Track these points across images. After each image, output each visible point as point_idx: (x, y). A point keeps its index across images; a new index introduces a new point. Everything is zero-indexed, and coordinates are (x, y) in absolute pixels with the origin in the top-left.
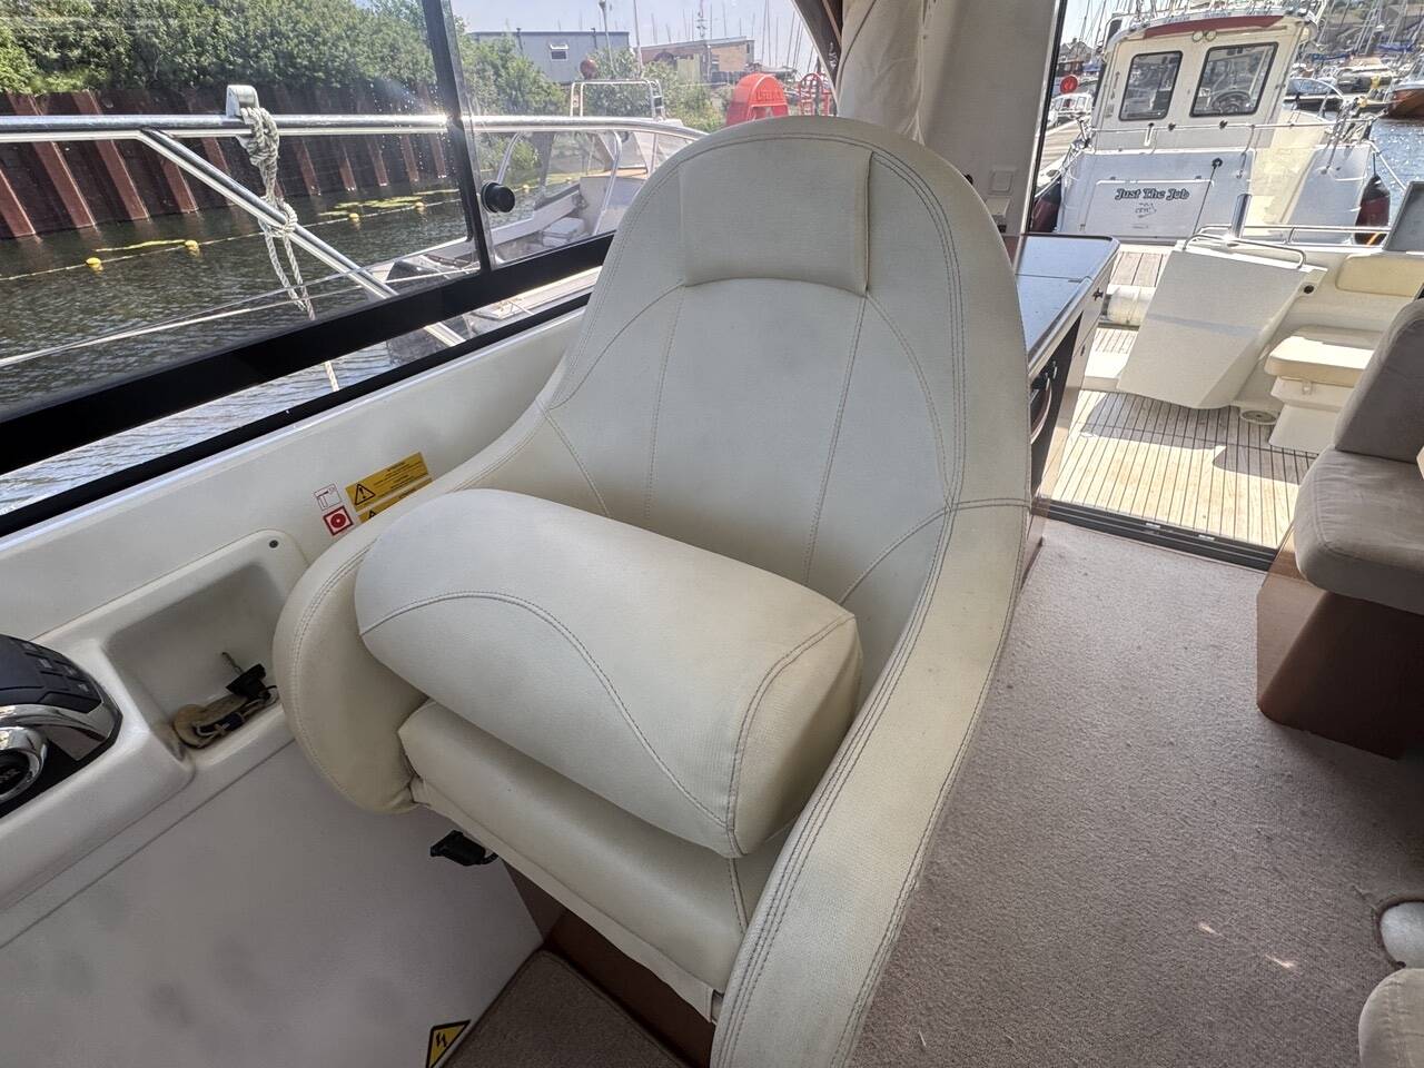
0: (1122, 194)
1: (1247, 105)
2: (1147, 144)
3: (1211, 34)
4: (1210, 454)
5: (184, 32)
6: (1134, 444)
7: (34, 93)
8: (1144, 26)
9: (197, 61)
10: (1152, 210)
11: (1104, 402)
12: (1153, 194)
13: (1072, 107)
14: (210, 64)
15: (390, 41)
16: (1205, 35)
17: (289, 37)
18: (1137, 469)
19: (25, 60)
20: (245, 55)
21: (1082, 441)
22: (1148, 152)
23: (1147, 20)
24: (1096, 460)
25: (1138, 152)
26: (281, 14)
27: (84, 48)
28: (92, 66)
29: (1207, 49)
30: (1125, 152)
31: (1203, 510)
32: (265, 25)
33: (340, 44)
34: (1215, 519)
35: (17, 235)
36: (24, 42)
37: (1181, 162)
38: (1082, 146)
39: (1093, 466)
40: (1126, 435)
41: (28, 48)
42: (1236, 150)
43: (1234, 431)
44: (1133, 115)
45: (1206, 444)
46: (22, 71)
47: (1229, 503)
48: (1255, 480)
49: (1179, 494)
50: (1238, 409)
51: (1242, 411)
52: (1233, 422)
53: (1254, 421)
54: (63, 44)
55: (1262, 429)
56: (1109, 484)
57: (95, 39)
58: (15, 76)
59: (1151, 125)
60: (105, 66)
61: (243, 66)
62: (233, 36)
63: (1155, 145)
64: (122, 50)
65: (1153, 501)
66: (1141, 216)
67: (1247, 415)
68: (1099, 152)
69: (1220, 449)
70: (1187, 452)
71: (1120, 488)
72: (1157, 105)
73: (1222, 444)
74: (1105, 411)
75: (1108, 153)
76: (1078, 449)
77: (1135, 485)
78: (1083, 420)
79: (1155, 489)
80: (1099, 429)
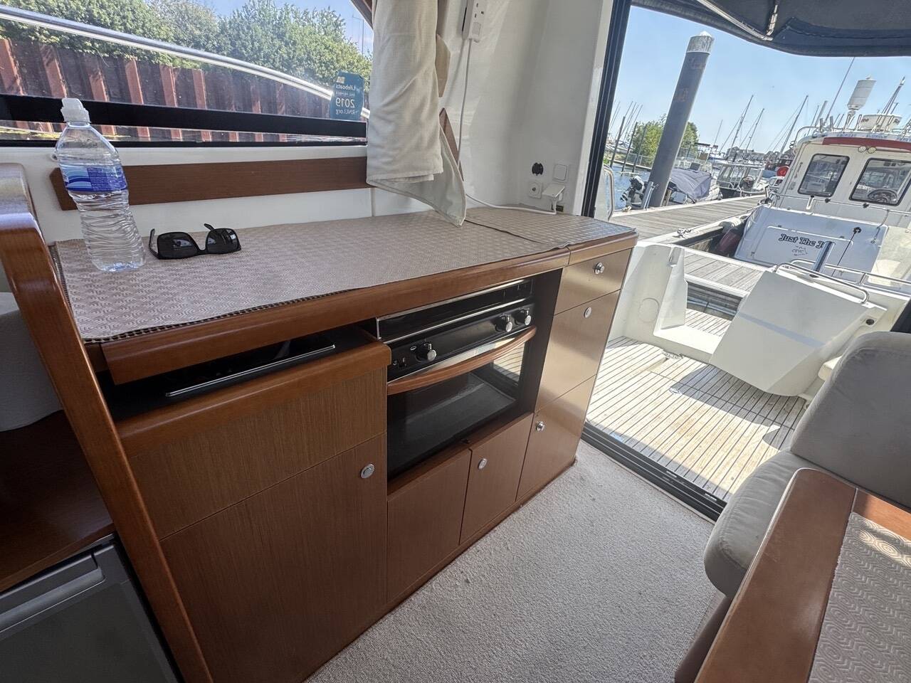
0: (785, 238)
1: (895, 200)
2: (808, 208)
3: (872, 149)
4: (764, 430)
6: (707, 406)
8: (823, 136)
10: (804, 252)
11: (702, 370)
12: (806, 241)
16: (867, 149)
17: (316, 62)
21: (668, 394)
22: (809, 214)
23: (825, 132)
25: (801, 212)
29: (868, 158)
30: (791, 211)
31: (734, 472)
37: (831, 225)
39: (665, 415)
40: (704, 398)
42: (874, 224)
43: (793, 417)
44: (808, 191)
45: (765, 420)
49: (721, 455)
50: (805, 401)
51: (807, 403)
52: (794, 410)
62: (285, 56)
63: (813, 210)
66: (796, 255)
69: (775, 427)
70: (746, 423)
73: (778, 424)
74: (699, 377)
76: (661, 399)
77: (689, 438)
78: (678, 379)
79: (704, 446)
80: (686, 388)
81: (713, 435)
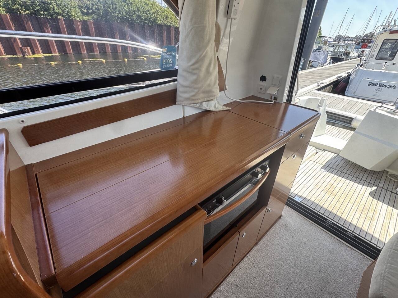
0: (371, 84)
2: (383, 68)
4: (369, 190)
5: (116, 8)
6: (340, 178)
7: (79, 20)
8: (390, 30)
9: (117, 15)
10: (381, 91)
11: (335, 158)
12: (382, 85)
13: (364, 53)
14: (120, 16)
15: (166, 15)
17: (141, 12)
18: (337, 190)
19: (79, 12)
20: (129, 15)
21: (320, 172)
22: (384, 71)
23: (391, 28)
24: (322, 181)
25: (379, 71)
26: (140, 6)
27: (93, 10)
28: (94, 15)
30: (374, 70)
31: (357, 215)
32: (136, 8)
33: (154, 14)
34: (362, 220)
35: (68, 53)
36: (80, 7)
38: (360, 66)
39: (319, 184)
40: (338, 174)
41: (80, 9)
43: (383, 181)
44: (381, 58)
45: (369, 185)
46: (78, 14)
47: (370, 214)
48: (385, 206)
49: (350, 205)
50: (388, 172)
51: (389, 173)
52: (384, 178)
53: (392, 179)
54: (89, 9)
55: (395, 183)
56: (323, 193)
57: (96, 8)
58: (76, 15)
59: (386, 63)
60: (96, 15)
61: (128, 18)
62: (128, 10)
63: (386, 69)
64: (101, 11)
65: (338, 206)
66: (377, 92)
67: (391, 175)
68: (365, 69)
69: (374, 188)
70: (360, 186)
71: (327, 196)
72: (391, 56)
73: (376, 186)
74: (334, 161)
75: (368, 70)
76: (317, 176)
77: (334, 196)
78: (324, 164)
79: (341, 200)
80: (328, 169)
81: (345, 194)
